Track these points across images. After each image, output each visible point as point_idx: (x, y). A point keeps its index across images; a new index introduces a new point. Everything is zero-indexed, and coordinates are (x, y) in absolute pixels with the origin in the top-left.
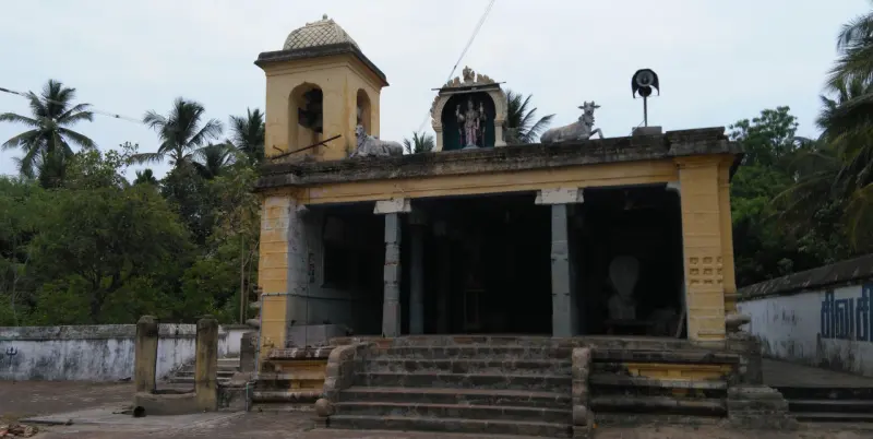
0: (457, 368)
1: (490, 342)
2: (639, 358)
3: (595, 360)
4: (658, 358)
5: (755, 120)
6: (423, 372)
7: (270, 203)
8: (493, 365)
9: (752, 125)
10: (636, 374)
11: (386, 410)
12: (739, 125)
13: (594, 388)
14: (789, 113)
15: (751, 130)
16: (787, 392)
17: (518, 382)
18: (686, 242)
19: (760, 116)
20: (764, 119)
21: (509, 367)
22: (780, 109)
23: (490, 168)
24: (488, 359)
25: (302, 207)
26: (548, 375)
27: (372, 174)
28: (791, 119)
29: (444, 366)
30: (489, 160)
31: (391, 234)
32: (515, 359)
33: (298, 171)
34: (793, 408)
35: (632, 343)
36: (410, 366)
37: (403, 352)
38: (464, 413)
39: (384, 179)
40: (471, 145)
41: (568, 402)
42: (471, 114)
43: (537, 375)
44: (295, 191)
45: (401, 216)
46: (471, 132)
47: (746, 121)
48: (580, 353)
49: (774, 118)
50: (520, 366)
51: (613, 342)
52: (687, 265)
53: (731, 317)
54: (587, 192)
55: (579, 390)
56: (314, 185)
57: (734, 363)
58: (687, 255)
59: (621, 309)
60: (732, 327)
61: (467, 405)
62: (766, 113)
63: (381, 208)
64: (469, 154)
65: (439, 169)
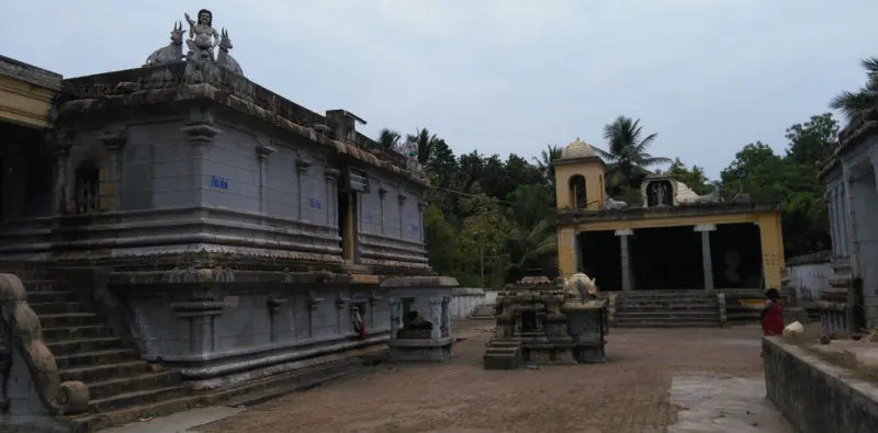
0: (664, 304)
1: (677, 293)
2: (745, 297)
3: (727, 299)
4: (753, 297)
5: (806, 124)
6: (649, 306)
7: (564, 231)
8: (681, 302)
9: (804, 128)
10: (744, 304)
11: (640, 321)
12: (794, 127)
13: (728, 311)
14: (832, 118)
15: (803, 132)
16: (809, 310)
17: (693, 309)
18: (763, 249)
19: (809, 121)
20: (813, 123)
21: (688, 303)
22: (825, 115)
23: (671, 215)
24: (678, 300)
25: (578, 233)
26: (706, 305)
27: (614, 218)
28: (834, 122)
29: (658, 303)
30: (671, 211)
31: (624, 245)
32: (689, 299)
33: (576, 216)
34: (811, 317)
35: (741, 291)
36: (642, 303)
37: (635, 298)
38: (673, 321)
39: (620, 220)
40: (661, 205)
41: (719, 315)
42: (660, 189)
43: (701, 305)
44: (576, 226)
45: (629, 237)
46: (660, 196)
47: (799, 125)
48: (721, 296)
49: (821, 121)
50: (693, 302)
51: (734, 291)
52: (764, 258)
53: (784, 279)
54: (718, 226)
55: (722, 310)
56: (583, 222)
57: (786, 298)
58: (763, 253)
59: (733, 276)
60: (784, 283)
61: (675, 318)
62: (814, 118)
63: (618, 233)
64: (660, 208)
65: (646, 216)
